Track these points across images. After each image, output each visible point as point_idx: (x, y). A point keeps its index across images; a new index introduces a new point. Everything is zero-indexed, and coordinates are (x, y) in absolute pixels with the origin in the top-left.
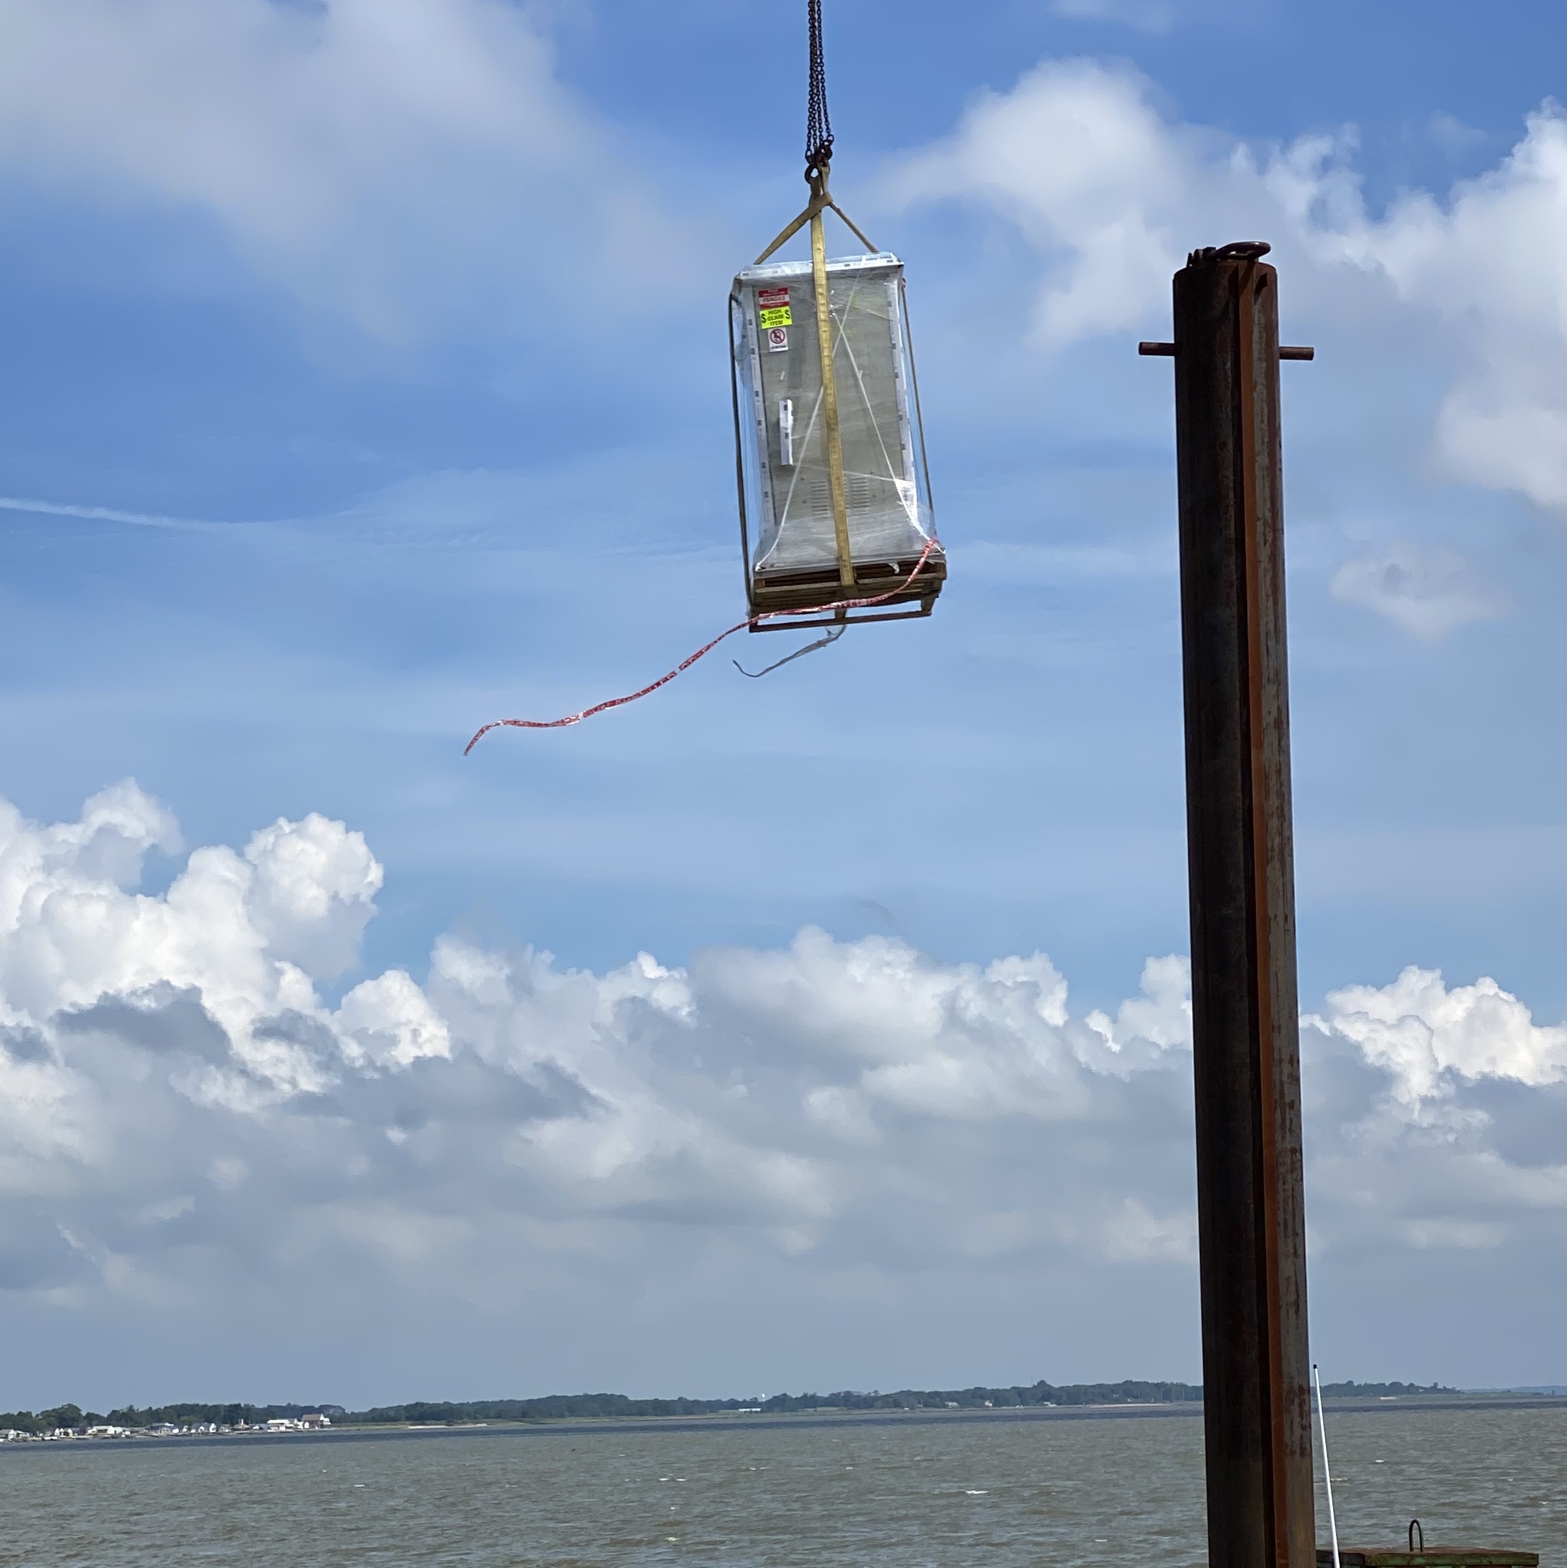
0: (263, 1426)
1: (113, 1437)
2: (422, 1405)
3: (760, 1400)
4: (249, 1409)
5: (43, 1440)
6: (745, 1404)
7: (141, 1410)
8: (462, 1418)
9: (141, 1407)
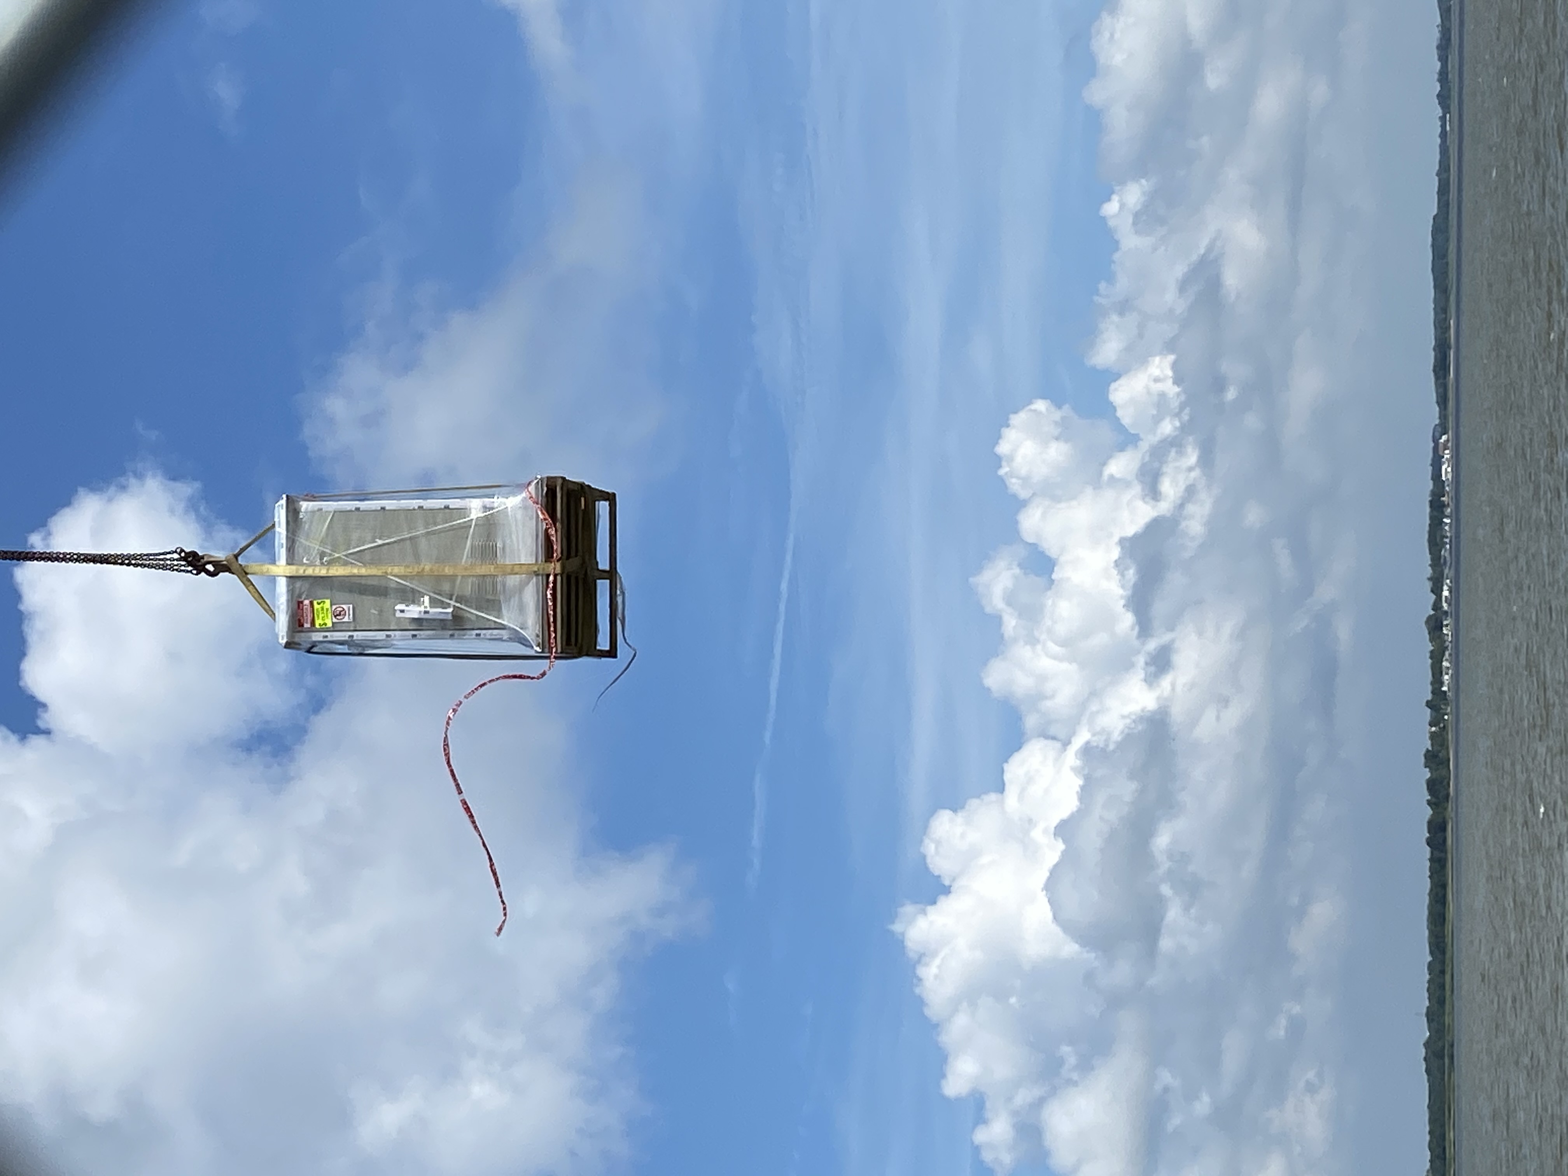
0: (1446, 484)
1: (1450, 592)
2: (1435, 366)
3: (1441, 115)
4: (1433, 493)
5: (1451, 642)
6: (1443, 126)
7: (1431, 571)
8: (1446, 339)
9: (1429, 572)
